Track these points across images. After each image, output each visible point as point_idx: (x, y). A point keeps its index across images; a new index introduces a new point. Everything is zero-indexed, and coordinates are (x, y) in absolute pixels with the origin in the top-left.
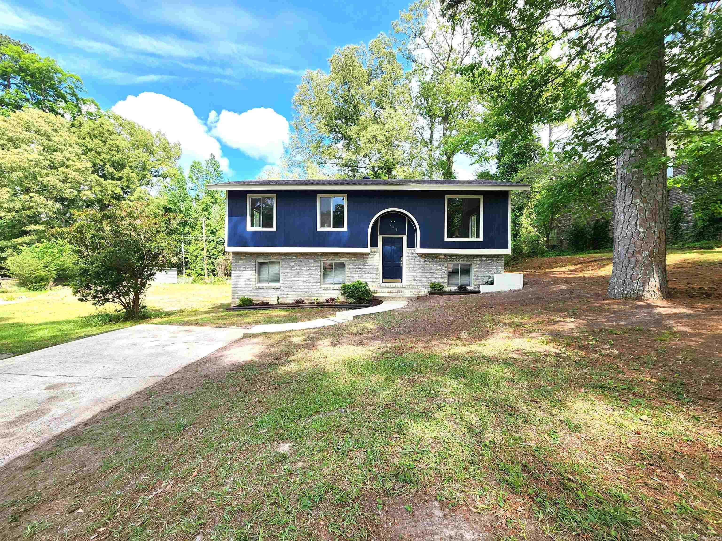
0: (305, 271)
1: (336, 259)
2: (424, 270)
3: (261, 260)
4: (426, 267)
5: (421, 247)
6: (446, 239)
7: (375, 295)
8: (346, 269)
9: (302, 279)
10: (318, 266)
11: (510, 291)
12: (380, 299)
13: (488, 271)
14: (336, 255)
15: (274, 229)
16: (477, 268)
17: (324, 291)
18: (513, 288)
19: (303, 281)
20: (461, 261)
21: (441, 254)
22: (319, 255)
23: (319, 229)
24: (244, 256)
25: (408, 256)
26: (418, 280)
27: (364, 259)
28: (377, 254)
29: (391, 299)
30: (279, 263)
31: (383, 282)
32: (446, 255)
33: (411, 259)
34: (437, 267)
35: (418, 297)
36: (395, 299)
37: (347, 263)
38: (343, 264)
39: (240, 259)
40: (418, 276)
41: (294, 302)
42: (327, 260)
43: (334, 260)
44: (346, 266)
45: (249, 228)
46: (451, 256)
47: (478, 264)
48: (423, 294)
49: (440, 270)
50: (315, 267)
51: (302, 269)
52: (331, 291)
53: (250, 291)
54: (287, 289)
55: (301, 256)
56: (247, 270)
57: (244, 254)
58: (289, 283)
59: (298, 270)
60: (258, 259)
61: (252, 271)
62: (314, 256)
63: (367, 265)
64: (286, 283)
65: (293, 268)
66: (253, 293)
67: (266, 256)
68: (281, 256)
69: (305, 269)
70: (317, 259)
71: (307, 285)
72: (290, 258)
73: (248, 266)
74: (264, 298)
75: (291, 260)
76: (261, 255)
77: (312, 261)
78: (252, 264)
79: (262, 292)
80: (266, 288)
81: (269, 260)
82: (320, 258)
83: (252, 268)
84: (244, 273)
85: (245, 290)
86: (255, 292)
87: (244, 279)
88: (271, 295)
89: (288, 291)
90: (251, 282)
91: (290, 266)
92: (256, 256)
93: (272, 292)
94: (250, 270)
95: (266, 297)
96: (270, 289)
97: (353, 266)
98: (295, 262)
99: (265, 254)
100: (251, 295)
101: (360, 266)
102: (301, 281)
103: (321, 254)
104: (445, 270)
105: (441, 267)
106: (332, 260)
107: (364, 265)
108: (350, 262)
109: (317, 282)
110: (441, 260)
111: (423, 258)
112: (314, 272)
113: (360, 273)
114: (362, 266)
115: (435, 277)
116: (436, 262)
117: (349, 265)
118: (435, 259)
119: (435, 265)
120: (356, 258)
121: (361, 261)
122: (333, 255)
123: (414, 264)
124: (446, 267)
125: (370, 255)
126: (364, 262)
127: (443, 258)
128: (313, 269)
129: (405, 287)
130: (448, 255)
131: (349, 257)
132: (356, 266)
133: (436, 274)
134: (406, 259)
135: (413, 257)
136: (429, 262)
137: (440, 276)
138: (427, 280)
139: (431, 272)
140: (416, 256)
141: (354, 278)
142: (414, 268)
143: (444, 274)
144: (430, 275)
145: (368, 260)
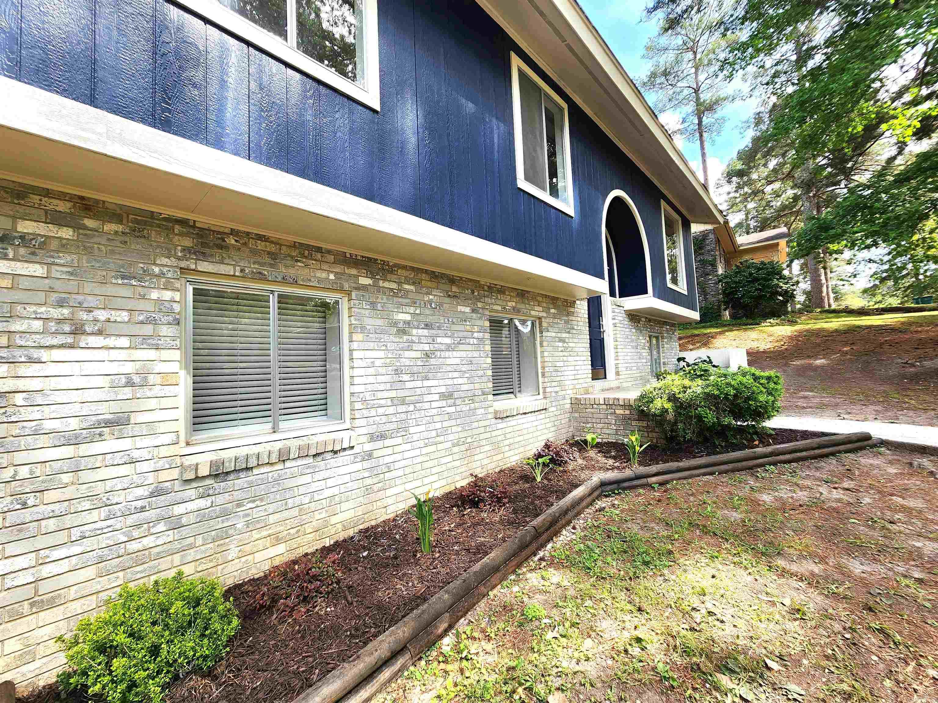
2: (633, 347)
4: (633, 340)
5: (653, 294)
6: (668, 283)
8: (542, 344)
9: (439, 386)
10: (482, 330)
13: (672, 349)
14: (522, 293)
17: (504, 424)
20: (656, 332)
23: (522, 182)
25: (616, 315)
26: (629, 369)
27: (568, 314)
28: (585, 305)
34: (642, 340)
40: (629, 360)
44: (541, 334)
46: (650, 320)
47: (666, 338)
49: (644, 347)
50: (476, 335)
51: (439, 340)
52: (520, 421)
53: (131, 520)
54: (388, 442)
55: (434, 285)
56: (94, 341)
57: (63, 206)
58: (391, 410)
59: (427, 347)
60: (204, 266)
61: (152, 354)
62: (473, 292)
63: (574, 332)
64: (381, 411)
65: (405, 337)
66: (161, 527)
67: (268, 260)
68: (354, 272)
69: (448, 341)
70: (480, 305)
71: (458, 409)
72: (394, 286)
73: (102, 315)
74: (256, 535)
75: (396, 295)
76: (231, 241)
77: (468, 310)
78: (154, 295)
79: (238, 495)
80: (274, 459)
81: (284, 281)
82: (486, 299)
83: (148, 329)
84: (51, 369)
85: (68, 521)
86: (178, 510)
87: (48, 425)
88: (306, 500)
89: (389, 451)
90: (140, 442)
91: (395, 324)
92: (188, 242)
93: (307, 479)
94: (124, 342)
95: (272, 519)
96: (300, 462)
97: (554, 334)
98: (412, 310)
99: (261, 245)
100: (134, 546)
101: (564, 335)
102: (437, 397)
103: (489, 287)
104: (648, 348)
105: (644, 342)
106: (514, 310)
107: (569, 332)
108: (547, 320)
109: (484, 393)
110: (644, 327)
111: (630, 320)
112: (475, 354)
113: (566, 354)
114: (568, 336)
115: (642, 360)
116: (640, 331)
117: (548, 330)
118: (639, 325)
119: (640, 338)
120: (556, 311)
121: (565, 322)
122: (516, 296)
123: (623, 333)
124: (647, 342)
125: (576, 306)
126: (568, 322)
127: (644, 324)
128: (471, 341)
129: (620, 387)
130: (647, 318)
131: (545, 305)
132: (559, 335)
133: (642, 355)
134: (613, 321)
135: (621, 319)
136: (635, 330)
137: (645, 358)
138: (637, 369)
139: (638, 351)
140: (624, 316)
141: (557, 371)
142: (624, 343)
143: (647, 354)
144: (638, 358)
145: (574, 318)
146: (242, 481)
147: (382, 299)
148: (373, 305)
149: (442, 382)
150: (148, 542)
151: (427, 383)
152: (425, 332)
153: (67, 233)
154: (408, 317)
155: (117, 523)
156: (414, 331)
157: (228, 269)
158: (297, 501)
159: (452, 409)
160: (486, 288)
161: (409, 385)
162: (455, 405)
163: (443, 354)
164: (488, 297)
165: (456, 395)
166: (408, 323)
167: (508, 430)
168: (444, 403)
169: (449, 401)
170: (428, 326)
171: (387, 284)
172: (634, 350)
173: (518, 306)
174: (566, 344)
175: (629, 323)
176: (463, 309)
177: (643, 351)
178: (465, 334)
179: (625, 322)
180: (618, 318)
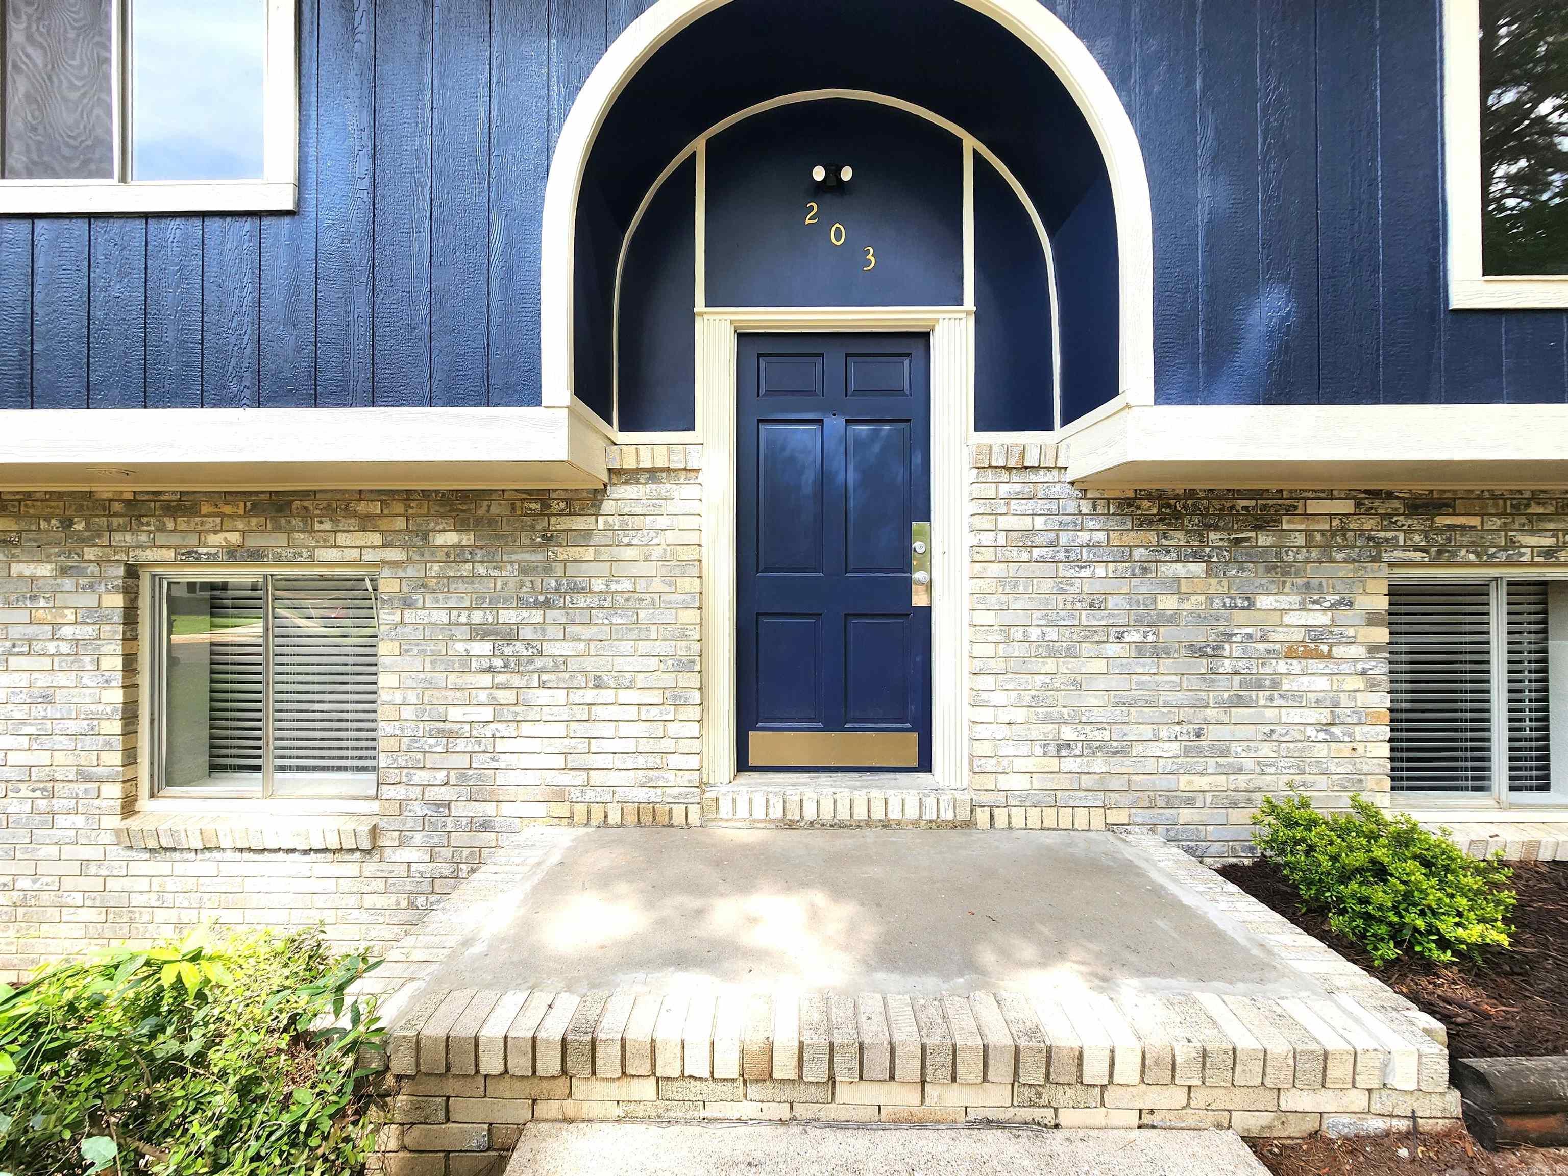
1: (275, 541)
2: (1158, 651)
4: (1172, 618)
6: (1469, 288)
8: (385, 648)
17: (160, 866)
22: (104, 507)
25: (990, 509)
26: (1094, 749)
27: (549, 540)
28: (686, 500)
31: (742, 765)
32: (1368, 495)
34: (1287, 613)
37: (388, 586)
38: (359, 591)
40: (1096, 704)
42: (190, 556)
43: (256, 555)
44: (386, 619)
46: (1428, 502)
49: (1312, 648)
50: (67, 631)
52: (226, 868)
62: (67, 523)
63: (582, 601)
70: (90, 553)
77: (45, 570)
82: (117, 537)
97: (441, 617)
101: (508, 616)
103: (128, 502)
104: (1373, 649)
105: (1322, 619)
106: (233, 553)
107: (547, 605)
108: (411, 572)
109: (88, 779)
110: (1326, 547)
111: (1143, 523)
112: (62, 679)
113: (516, 681)
114: (536, 616)
115: (1270, 714)
116: (1271, 568)
117: (408, 604)
118: (1264, 539)
119: (1264, 601)
120: (467, 539)
121: (525, 570)
122: (247, 514)
123: (1047, 586)
124: (1372, 620)
125: (607, 506)
126: (547, 569)
127: (1344, 530)
128: (51, 647)
129: (969, 825)
130: (1390, 495)
131: (400, 523)
132: (477, 617)
133: (1276, 685)
134: (973, 539)
135: (1039, 523)
136: (1198, 569)
137: (1318, 704)
138: (1187, 752)
139: (1227, 666)
140: (1071, 507)
141: (451, 735)
142: (1052, 634)
143: (1358, 683)
144: (1219, 705)
145: (589, 554)
160: (117, 507)
164: (121, 529)
167: (171, 885)
172: (1166, 664)
173: (254, 542)
174: (519, 646)
175: (1132, 538)
176: (27, 569)
177: (1296, 666)
178: (31, 630)
179: (1084, 537)
180: (1005, 522)
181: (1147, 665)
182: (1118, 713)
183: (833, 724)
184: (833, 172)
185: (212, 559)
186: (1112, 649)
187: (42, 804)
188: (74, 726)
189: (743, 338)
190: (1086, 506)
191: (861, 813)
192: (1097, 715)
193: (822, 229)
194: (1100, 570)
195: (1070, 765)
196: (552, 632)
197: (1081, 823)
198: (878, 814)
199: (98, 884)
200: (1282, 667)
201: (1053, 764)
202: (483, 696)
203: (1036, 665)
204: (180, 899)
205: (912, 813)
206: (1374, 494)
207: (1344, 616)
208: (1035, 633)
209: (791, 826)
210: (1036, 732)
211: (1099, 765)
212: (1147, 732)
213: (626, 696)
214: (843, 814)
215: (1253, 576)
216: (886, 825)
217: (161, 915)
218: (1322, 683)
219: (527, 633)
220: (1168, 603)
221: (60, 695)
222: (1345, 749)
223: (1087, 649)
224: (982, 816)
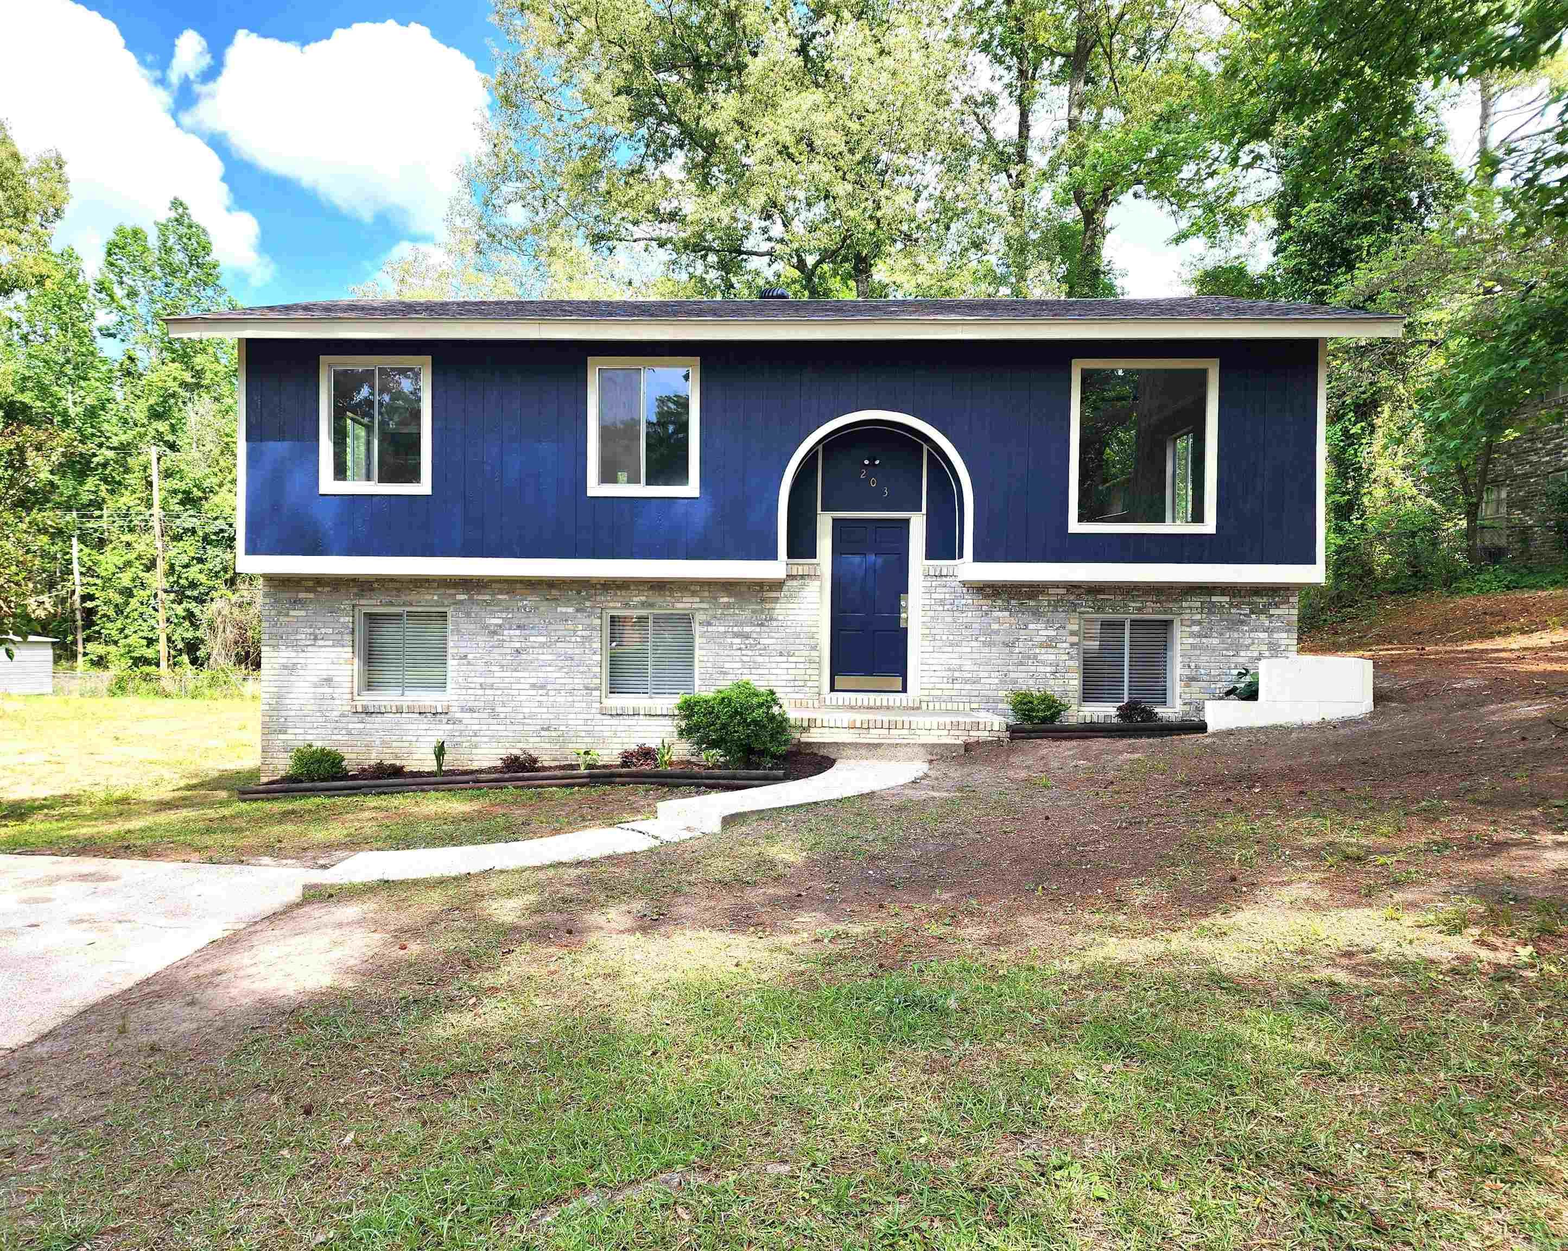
0: (542, 645)
1: (658, 600)
2: (990, 644)
3: (373, 605)
4: (997, 632)
5: (978, 557)
6: (1075, 526)
7: (805, 738)
8: (698, 641)
9: (528, 677)
10: (591, 628)
11: (1323, 726)
12: (823, 752)
13: (1237, 648)
14: (659, 586)
15: (424, 487)
16: (1192, 635)
17: (614, 721)
18: (1335, 712)
19: (533, 686)
20: (1132, 611)
21: (1056, 585)
22: (594, 587)
23: (595, 488)
24: (308, 590)
25: (929, 591)
26: (967, 681)
27: (763, 600)
28: (814, 585)
29: (863, 752)
30: (443, 615)
31: (832, 689)
32: (1072, 587)
33: (942, 602)
34: (1040, 630)
35: (968, 747)
36: (880, 751)
37: (700, 617)
38: (686, 620)
39: (296, 602)
40: (968, 665)
41: (499, 763)
42: (627, 606)
43: (651, 605)
44: (698, 629)
45: (328, 484)
46: (1095, 589)
47: (1199, 623)
48: (984, 735)
49: (1049, 644)
50: (579, 633)
51: (532, 639)
52: (640, 723)
53: (333, 725)
54: (475, 715)
55: (528, 592)
56: (320, 643)
57: (311, 584)
58: (480, 692)
59: (518, 645)
60: (362, 602)
61: (340, 649)
62: (579, 593)
63: (775, 623)
64: (470, 691)
65: (496, 638)
66: (344, 732)
67: (394, 593)
68: (453, 591)
69: (543, 639)
70: (588, 604)
71: (551, 699)
72: (487, 597)
73: (323, 631)
74: (386, 750)
75: (488, 605)
76: (376, 585)
77: (571, 610)
78: (342, 620)
79: (376, 726)
80: (394, 710)
81: (404, 605)
82: (598, 598)
83: (339, 637)
84: (309, 655)
85: (313, 719)
86: (351, 726)
87: (308, 678)
88: (414, 739)
89: (476, 721)
90: (336, 690)
91: (486, 627)
92: (355, 590)
93: (415, 727)
94: (330, 643)
95: (394, 744)
96: (410, 715)
97: (722, 629)
98: (504, 615)
99: (391, 585)
100: (334, 737)
101: (747, 629)
102: (527, 686)
104: (1072, 645)
105: (1054, 633)
106: (643, 605)
107: (762, 625)
108: (710, 612)
109: (587, 689)
110: (1056, 607)
111: (986, 597)
112: (577, 651)
113: (750, 653)
114: (758, 629)
115: (1033, 668)
116: (1034, 614)
117: (709, 624)
118: (1032, 603)
119: (1031, 626)
120: (732, 600)
121: (754, 612)
122: (649, 589)
123: (950, 619)
124: (1073, 633)
125: (785, 588)
126: (762, 612)
127: (1062, 600)
128: (573, 639)
129: (918, 708)
130: (1080, 587)
131: (706, 594)
132: (735, 629)
133: (1035, 658)
134: (922, 602)
135: (947, 596)
136: (1007, 614)
137: (1051, 665)
138: (1001, 682)
139: (1017, 650)
140: (959, 590)
141: (725, 673)
142: (951, 637)
143: (1066, 657)
144: (1014, 664)
145: (778, 606)
146: (378, 719)
147: (475, 609)
148: (468, 615)
149: (533, 674)
150: (339, 737)
151: (515, 674)
152: (518, 632)
153: (312, 596)
154: (500, 621)
155: (329, 725)
156: (506, 632)
157: (373, 602)
158: (409, 738)
159: (544, 699)
161: (496, 674)
162: (547, 694)
163: (536, 651)
164: (600, 594)
165: (549, 687)
166: (500, 626)
167: (620, 728)
168: (533, 692)
169: (541, 692)
170: (519, 627)
171: (480, 597)
172: (994, 649)
173: (651, 600)
174: (751, 641)
175: (981, 602)
176: (564, 610)
177: (1043, 651)
178: (565, 633)
179: (963, 602)
180: (934, 596)
181: (987, 650)
182: (976, 668)
183: (869, 673)
184: (872, 460)
185: (635, 607)
186: (974, 644)
187: (570, 699)
188: (581, 669)
189: (835, 521)
190: (965, 590)
191: (878, 704)
192: (967, 668)
193: (867, 479)
194: (970, 614)
195: (957, 686)
196: (763, 635)
197: (961, 708)
198: (885, 703)
199: (591, 728)
200: (1037, 651)
201: (950, 686)
202: (737, 659)
203: (946, 649)
204: (623, 734)
205: (898, 704)
206: (1075, 587)
207: (1061, 631)
208: (944, 637)
209: (852, 708)
210: (945, 674)
211: (968, 687)
212: (986, 675)
213: (791, 659)
214: (872, 704)
215: (1027, 617)
216: (888, 708)
217: (615, 740)
218: (1053, 657)
219: (754, 635)
220: (995, 626)
221: (576, 657)
222: (1061, 682)
223: (964, 643)
224: (924, 705)
